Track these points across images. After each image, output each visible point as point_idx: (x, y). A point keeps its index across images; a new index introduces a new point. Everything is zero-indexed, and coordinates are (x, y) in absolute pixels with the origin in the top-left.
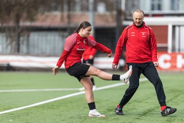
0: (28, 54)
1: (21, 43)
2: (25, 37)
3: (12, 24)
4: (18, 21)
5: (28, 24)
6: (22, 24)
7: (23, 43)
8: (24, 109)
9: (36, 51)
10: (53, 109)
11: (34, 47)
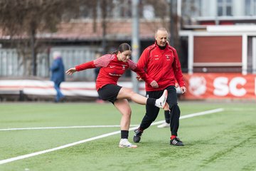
2: (44, 54)
5: (48, 35)
6: (38, 36)
8: (45, 154)
10: (85, 153)
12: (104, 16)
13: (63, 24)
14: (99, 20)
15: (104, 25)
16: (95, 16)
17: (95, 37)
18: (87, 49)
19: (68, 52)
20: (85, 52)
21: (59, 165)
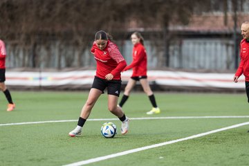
0: (180, 69)
1: (170, 53)
2: (177, 46)
3: (158, 28)
4: (166, 25)
5: (180, 28)
6: (171, 28)
7: (173, 54)
8: (178, 143)
9: (191, 65)
10: (217, 142)
11: (188, 59)
12: (235, 9)
13: (195, 18)
14: (230, 14)
15: (235, 19)
16: (226, 10)
17: (226, 30)
18: (218, 41)
19: (200, 44)
20: (216, 44)
21: (192, 154)
